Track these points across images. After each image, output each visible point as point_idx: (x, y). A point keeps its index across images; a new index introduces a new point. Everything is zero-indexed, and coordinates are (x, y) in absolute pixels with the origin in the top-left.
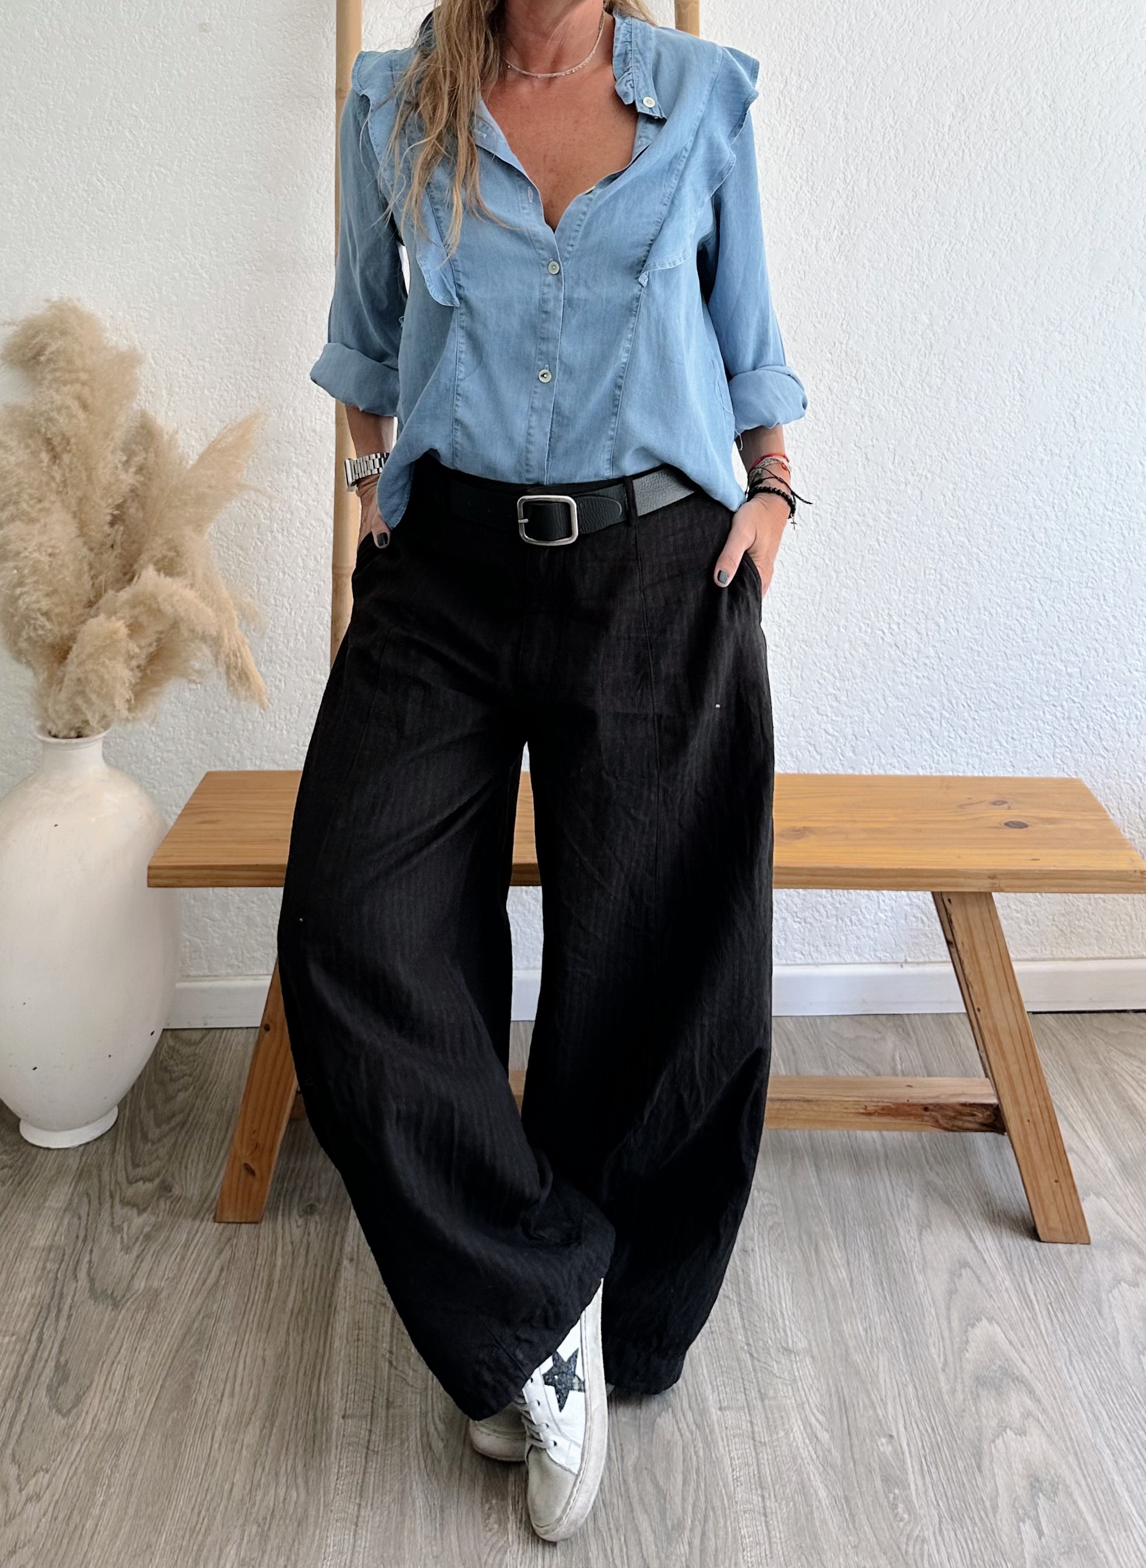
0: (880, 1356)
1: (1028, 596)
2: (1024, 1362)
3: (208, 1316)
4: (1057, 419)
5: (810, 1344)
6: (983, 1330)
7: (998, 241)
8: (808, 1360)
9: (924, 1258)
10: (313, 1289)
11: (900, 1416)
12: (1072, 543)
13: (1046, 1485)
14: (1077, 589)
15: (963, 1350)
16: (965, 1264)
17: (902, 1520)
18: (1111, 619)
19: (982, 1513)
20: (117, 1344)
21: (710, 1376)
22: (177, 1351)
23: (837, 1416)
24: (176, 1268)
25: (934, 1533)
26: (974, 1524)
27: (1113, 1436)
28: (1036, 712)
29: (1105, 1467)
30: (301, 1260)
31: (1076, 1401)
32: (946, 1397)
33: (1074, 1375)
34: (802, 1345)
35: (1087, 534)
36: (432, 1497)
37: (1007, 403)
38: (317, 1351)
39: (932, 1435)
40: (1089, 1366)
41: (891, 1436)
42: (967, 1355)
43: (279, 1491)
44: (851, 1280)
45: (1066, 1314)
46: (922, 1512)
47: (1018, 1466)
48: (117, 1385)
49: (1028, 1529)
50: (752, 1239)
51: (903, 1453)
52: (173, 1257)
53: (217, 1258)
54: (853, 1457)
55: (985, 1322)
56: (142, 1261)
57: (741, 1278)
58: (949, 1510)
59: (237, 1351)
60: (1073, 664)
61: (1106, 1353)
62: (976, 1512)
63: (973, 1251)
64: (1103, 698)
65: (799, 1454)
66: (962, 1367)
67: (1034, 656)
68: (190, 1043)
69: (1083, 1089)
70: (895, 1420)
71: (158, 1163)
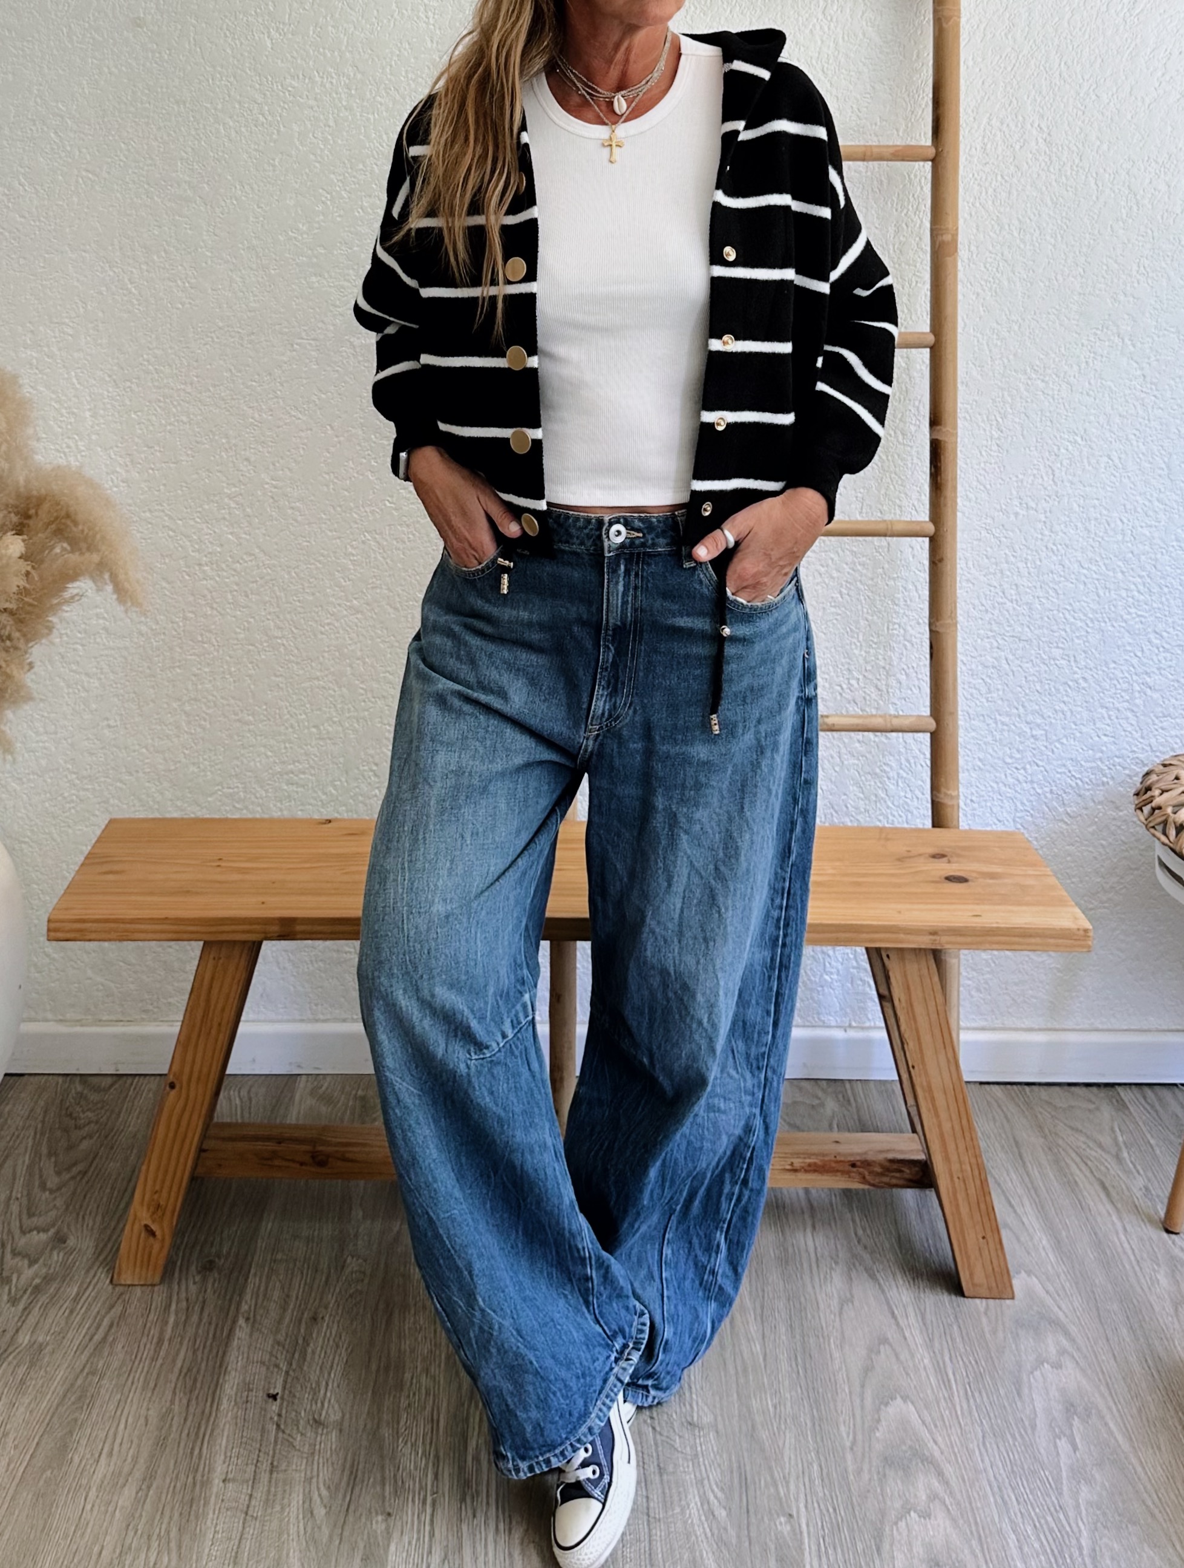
0: (787, 1432)
1: (995, 655)
2: (935, 1442)
3: (92, 1373)
4: (1035, 472)
5: (716, 1420)
6: (896, 1408)
7: (983, 283)
8: (712, 1435)
9: (842, 1333)
10: (204, 1347)
11: (802, 1496)
12: (1044, 600)
14: (1047, 649)
15: (874, 1429)
16: (884, 1341)
18: (1081, 681)
22: (57, 1408)
23: (737, 1494)
24: (63, 1323)
27: (1020, 1520)
28: (998, 775)
29: (1008, 1553)
30: (195, 1318)
31: (985, 1483)
32: (851, 1476)
33: (986, 1458)
34: (708, 1419)
35: (1060, 592)
37: (984, 453)
38: (203, 1412)
39: (833, 1516)
40: (1002, 1449)
41: (791, 1516)
42: (878, 1434)
43: (150, 1554)
44: (765, 1356)
45: (984, 1395)
47: (918, 1549)
51: (801, 1533)
52: (61, 1312)
53: (107, 1313)
54: (749, 1535)
55: (899, 1399)
56: (29, 1314)
59: (119, 1413)
60: (1038, 726)
61: (1021, 1435)
63: (894, 1327)
64: (1068, 763)
65: (694, 1531)
66: (870, 1447)
67: (998, 717)
68: (97, 1089)
69: (1024, 1163)
70: (797, 1500)
71: (53, 1213)
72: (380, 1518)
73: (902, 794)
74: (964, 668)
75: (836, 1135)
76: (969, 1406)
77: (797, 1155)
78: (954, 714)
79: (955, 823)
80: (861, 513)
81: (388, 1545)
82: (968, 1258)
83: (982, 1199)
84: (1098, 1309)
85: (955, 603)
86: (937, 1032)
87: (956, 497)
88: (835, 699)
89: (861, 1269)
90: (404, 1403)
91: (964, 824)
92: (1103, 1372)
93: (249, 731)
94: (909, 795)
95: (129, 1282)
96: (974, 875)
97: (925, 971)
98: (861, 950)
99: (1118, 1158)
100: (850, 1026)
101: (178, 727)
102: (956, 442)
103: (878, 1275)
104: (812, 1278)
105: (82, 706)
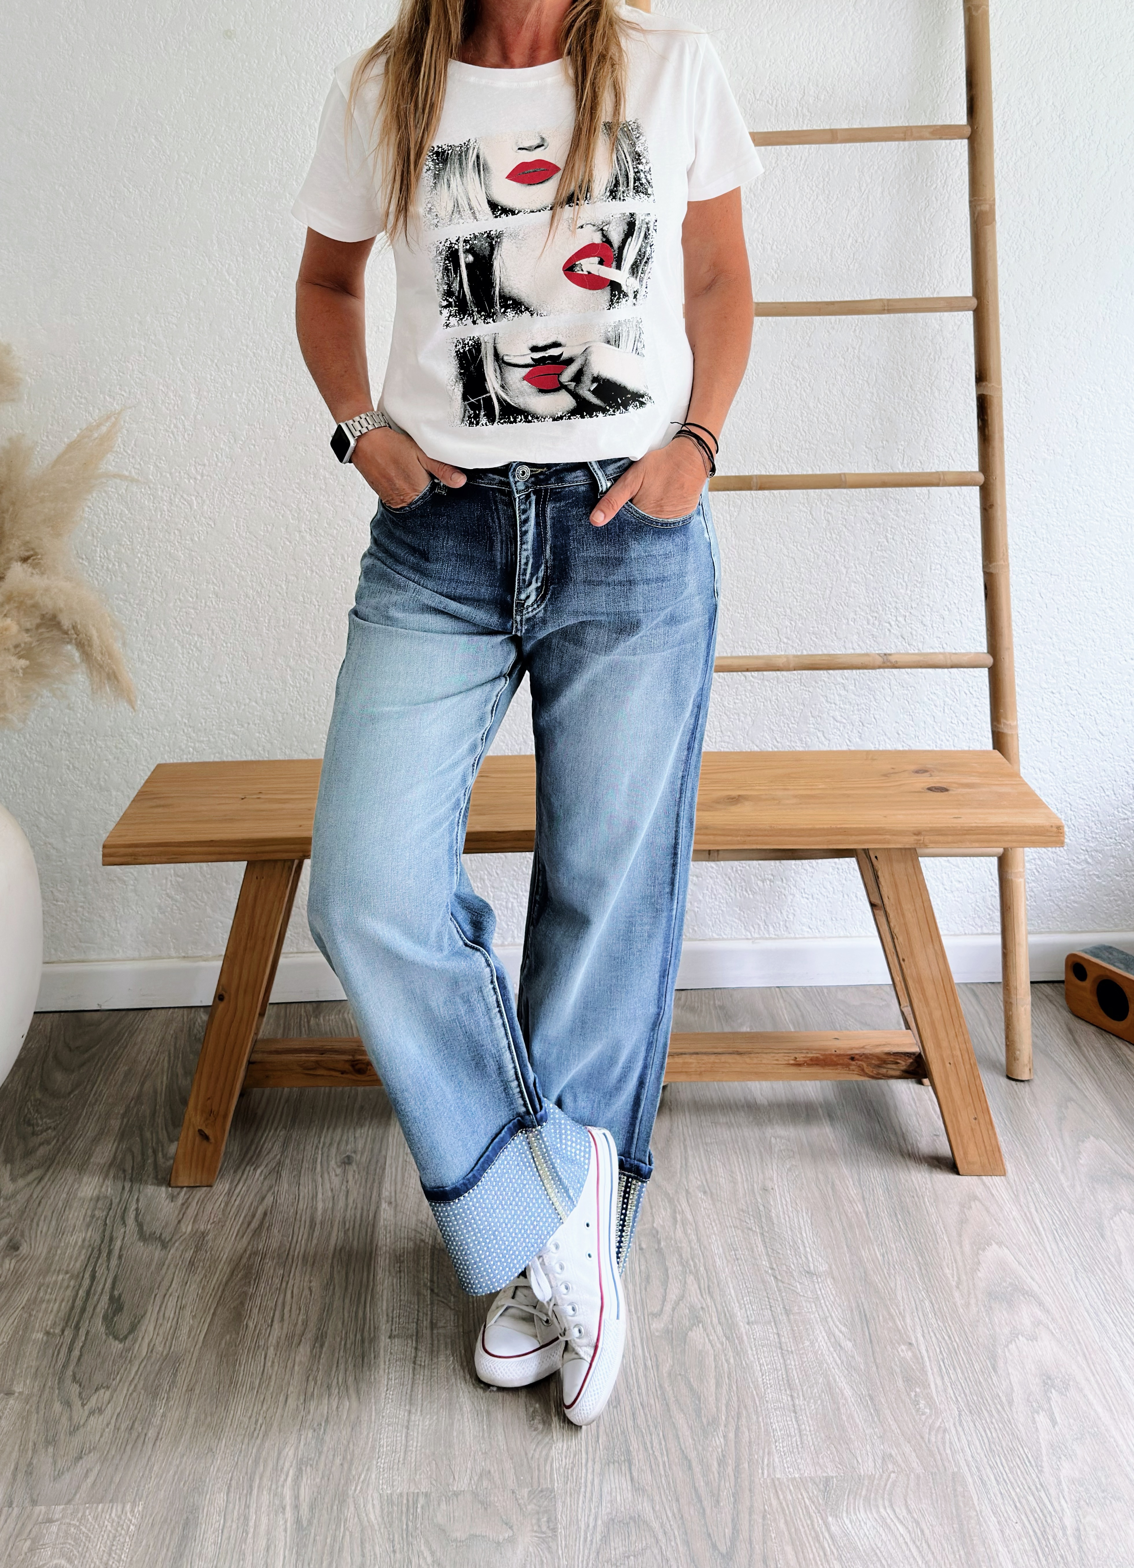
0: (897, 1275)
2: (1033, 1278)
3: (254, 1253)
4: (1060, 420)
5: (831, 1268)
6: (994, 1252)
8: (830, 1281)
9: (937, 1193)
10: (354, 1228)
11: (919, 1328)
13: (1058, 1382)
14: (1077, 582)
15: (975, 1270)
16: (974, 1198)
17: (923, 1414)
19: (999, 1406)
20: (168, 1278)
21: (737, 1297)
22: (226, 1284)
23: (860, 1327)
25: (954, 1424)
26: (991, 1415)
29: (1112, 1365)
30: (341, 1204)
31: (1084, 1312)
32: (961, 1309)
33: (1083, 1291)
34: (824, 1268)
38: (361, 1282)
39: (950, 1342)
40: (1094, 1281)
41: (910, 1344)
42: (980, 1275)
43: (332, 1399)
44: (867, 1214)
45: (1074, 1238)
46: (942, 1407)
47: (1031, 1366)
48: (170, 1313)
49: (1042, 1419)
50: (772, 1179)
51: (922, 1358)
53: (260, 1204)
54: (875, 1361)
55: (995, 1245)
57: (763, 1213)
58: (969, 1405)
59: (284, 1284)
60: (1072, 652)
61: (1111, 1271)
62: (993, 1406)
65: (825, 1360)
66: (975, 1285)
70: (914, 1331)
76: (1059, 1248)
87: (1003, 446)
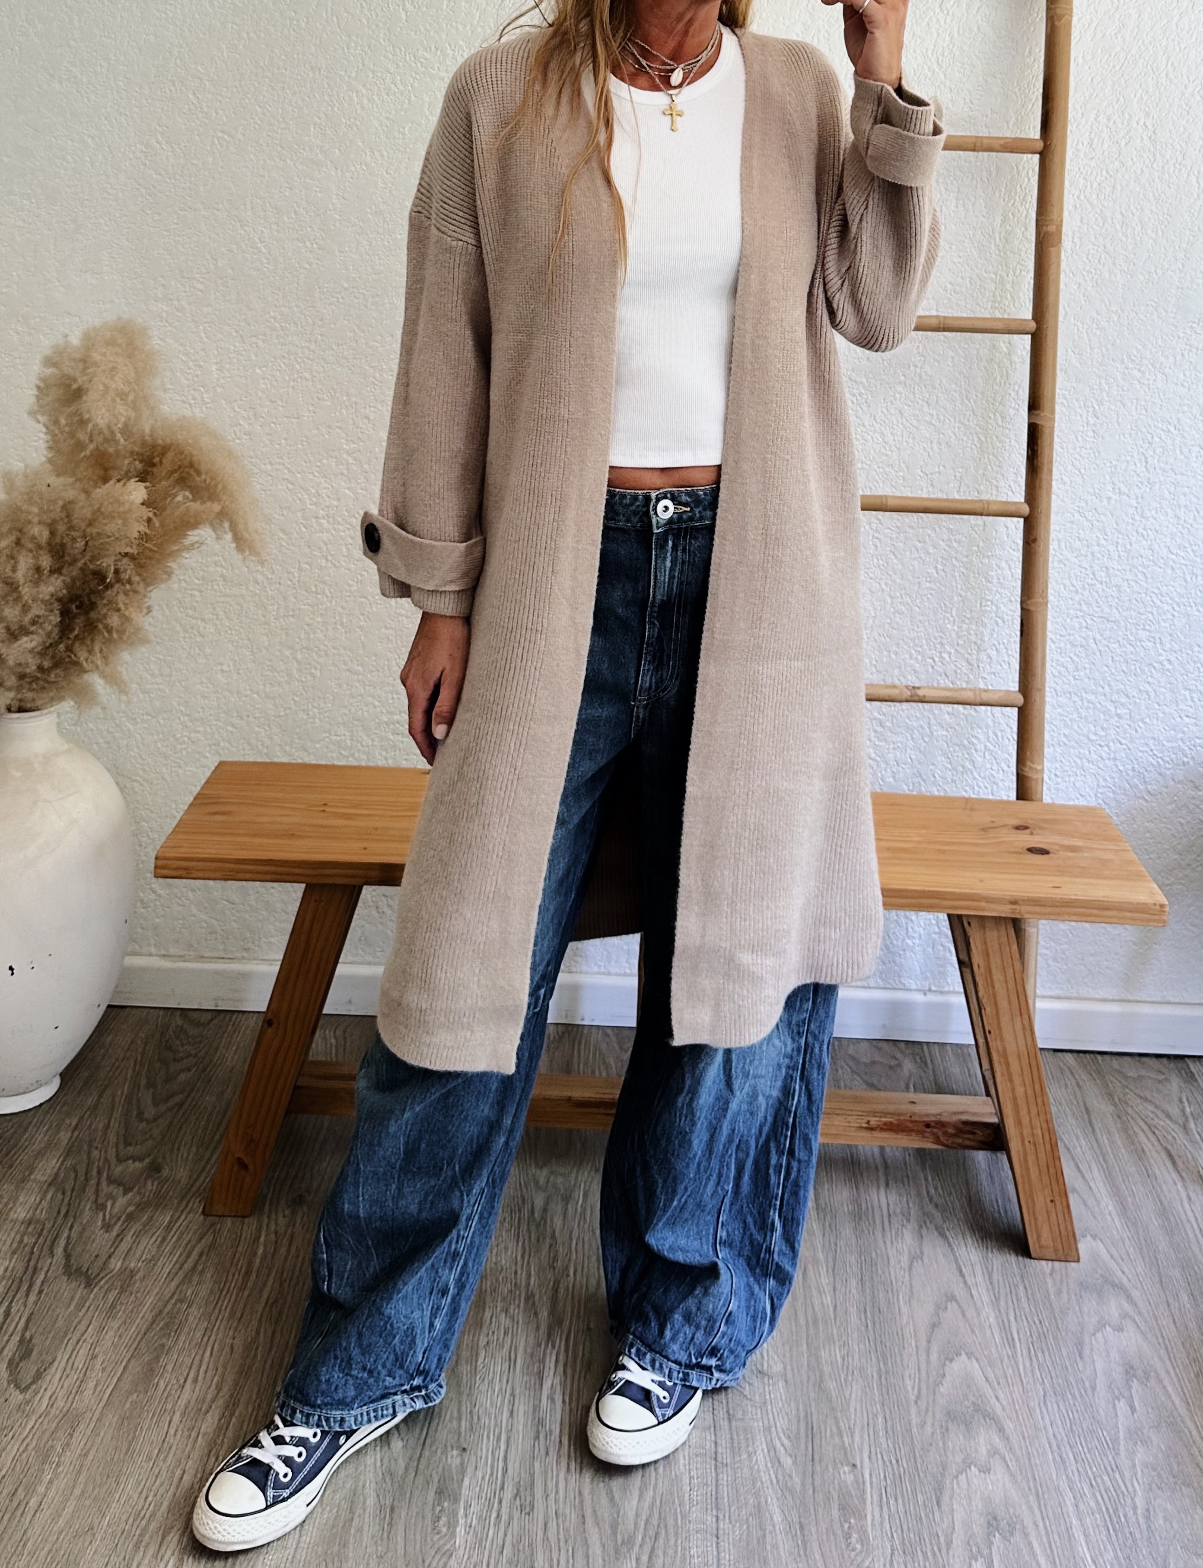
0: (854, 1383)
1: (1083, 634)
2: (997, 1398)
3: (181, 1301)
5: (785, 1369)
6: (960, 1365)
7: (1085, 273)
8: (781, 1384)
9: (911, 1289)
11: (866, 1447)
12: (1132, 583)
13: (1003, 1524)
14: (1134, 631)
15: (938, 1384)
16: (952, 1298)
18: (1166, 663)
19: (936, 1548)
20: (84, 1323)
22: (145, 1334)
23: (803, 1441)
24: (154, 1251)
26: (926, 1558)
27: (1078, 1480)
28: (1082, 751)
29: (1064, 1510)
30: (283, 1251)
31: (1044, 1442)
32: (915, 1430)
33: (1046, 1417)
34: (778, 1368)
35: (1148, 575)
36: (385, 1496)
37: (1080, 439)
39: (895, 1466)
40: (1062, 1408)
41: (854, 1465)
42: (942, 1390)
44: (835, 1307)
45: (1047, 1354)
46: (874, 1543)
47: (977, 1504)
48: (79, 1362)
51: (864, 1483)
52: (153, 1239)
53: (198, 1242)
54: (813, 1483)
55: (964, 1355)
56: (122, 1240)
58: (903, 1543)
59: (206, 1339)
60: (1123, 705)
61: (1080, 1395)
62: (928, 1546)
63: (962, 1285)
64: (1151, 743)
65: (761, 1477)
66: (934, 1401)
67: (1084, 695)
68: (198, 1024)
69: (1094, 1131)
70: (861, 1450)
71: (150, 1143)
72: (455, 1452)
73: (989, 766)
74: (1053, 646)
75: (912, 1096)
76: (1031, 1365)
77: (874, 1113)
78: (1042, 690)
79: (1038, 796)
80: (958, 492)
81: (463, 1480)
82: (1036, 1219)
83: (1051, 1163)
84: (1159, 1274)
85: (1047, 582)
86: (1014, 998)
87: (1051, 480)
88: (927, 671)
89: (931, 1227)
90: (483, 1341)
91: (1047, 799)
92: (1163, 1337)
93: (359, 681)
94: (995, 767)
95: (220, 1213)
96: (1057, 847)
97: (1004, 940)
98: (943, 917)
99: (1185, 1128)
100: (930, 990)
101: (289, 675)
102: (1053, 427)
103: (948, 1234)
104: (883, 1236)
105: (197, 651)
